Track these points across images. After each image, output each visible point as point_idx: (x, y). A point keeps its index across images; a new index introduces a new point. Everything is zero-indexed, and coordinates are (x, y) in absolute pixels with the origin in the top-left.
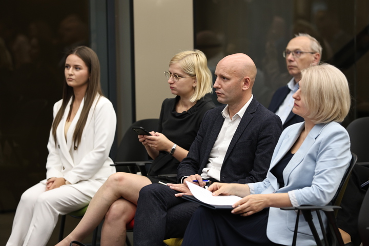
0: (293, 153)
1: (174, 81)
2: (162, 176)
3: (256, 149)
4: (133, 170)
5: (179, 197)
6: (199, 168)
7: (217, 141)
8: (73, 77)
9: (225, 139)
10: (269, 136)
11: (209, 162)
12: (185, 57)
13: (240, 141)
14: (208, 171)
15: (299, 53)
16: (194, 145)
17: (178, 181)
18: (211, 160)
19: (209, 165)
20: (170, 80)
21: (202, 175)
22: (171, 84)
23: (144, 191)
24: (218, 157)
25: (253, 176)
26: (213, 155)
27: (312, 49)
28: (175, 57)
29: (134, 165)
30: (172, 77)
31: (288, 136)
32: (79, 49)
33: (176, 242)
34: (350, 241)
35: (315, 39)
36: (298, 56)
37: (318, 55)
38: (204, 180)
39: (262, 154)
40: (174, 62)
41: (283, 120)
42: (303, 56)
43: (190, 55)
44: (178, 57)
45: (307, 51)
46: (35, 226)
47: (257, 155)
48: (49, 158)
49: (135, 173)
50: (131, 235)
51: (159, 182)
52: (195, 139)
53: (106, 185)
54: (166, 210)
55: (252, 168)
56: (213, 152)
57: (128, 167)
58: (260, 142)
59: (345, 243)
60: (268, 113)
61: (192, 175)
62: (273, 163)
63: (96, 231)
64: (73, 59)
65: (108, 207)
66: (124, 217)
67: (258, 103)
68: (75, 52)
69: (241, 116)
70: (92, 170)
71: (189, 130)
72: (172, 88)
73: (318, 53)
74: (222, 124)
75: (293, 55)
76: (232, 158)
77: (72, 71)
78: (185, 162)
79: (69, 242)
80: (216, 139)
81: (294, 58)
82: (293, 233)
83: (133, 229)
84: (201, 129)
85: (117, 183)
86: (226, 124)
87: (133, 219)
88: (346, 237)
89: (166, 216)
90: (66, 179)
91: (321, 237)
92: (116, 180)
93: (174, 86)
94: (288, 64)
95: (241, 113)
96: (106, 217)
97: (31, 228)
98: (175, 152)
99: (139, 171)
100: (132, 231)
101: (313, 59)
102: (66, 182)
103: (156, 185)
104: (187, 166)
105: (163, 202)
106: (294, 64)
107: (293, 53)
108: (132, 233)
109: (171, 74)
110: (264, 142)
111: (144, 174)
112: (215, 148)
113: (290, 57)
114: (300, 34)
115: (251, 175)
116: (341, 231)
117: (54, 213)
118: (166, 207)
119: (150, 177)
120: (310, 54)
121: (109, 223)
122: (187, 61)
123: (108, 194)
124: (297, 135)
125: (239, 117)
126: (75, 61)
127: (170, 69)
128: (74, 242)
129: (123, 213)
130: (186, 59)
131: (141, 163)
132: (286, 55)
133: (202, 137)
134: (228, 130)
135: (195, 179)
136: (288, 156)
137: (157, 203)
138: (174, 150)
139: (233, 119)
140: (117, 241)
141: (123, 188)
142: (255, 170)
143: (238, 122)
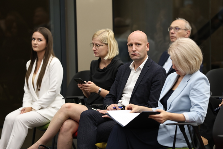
0: (173, 90)
1: (96, 49)
2: (94, 105)
3: (151, 88)
4: (77, 102)
5: (104, 118)
6: (116, 100)
7: (127, 84)
8: (37, 45)
9: (132, 82)
10: (158, 80)
11: (122, 97)
12: (101, 33)
13: (141, 83)
14: (122, 102)
15: (178, 29)
16: (113, 86)
17: (103, 108)
18: (123, 95)
19: (123, 98)
20: (94, 48)
21: (118, 104)
22: (94, 50)
23: (83, 114)
24: (128, 93)
25: (149, 104)
26: (125, 92)
27: (186, 28)
28: (95, 34)
29: (77, 98)
30: (94, 46)
31: (171, 80)
32: (41, 29)
33: (103, 145)
34: (208, 144)
35: (188, 22)
36: (177, 31)
37: (189, 31)
38: (119, 107)
39: (154, 91)
40: (95, 37)
41: (167, 71)
42: (180, 31)
43: (104, 32)
44: (97, 34)
45: (183, 28)
46: (13, 136)
47: (151, 92)
48: (25, 95)
49: (78, 103)
50: (75, 141)
51: (93, 109)
52: (113, 83)
53: (60, 111)
54: (97, 126)
55: (149, 99)
56: (125, 91)
57: (73, 99)
58: (153, 84)
59: (205, 145)
60: (157, 66)
61: (112, 104)
62: (161, 96)
63: (54, 138)
64: (37, 34)
65: (62, 124)
66: (71, 130)
67: (151, 61)
68: (38, 31)
69: (142, 68)
70: (48, 102)
71: (108, 79)
72: (96, 53)
73: (189, 30)
74: (130, 73)
75: (174, 30)
76: (136, 94)
77: (36, 42)
78: (108, 96)
79: (38, 145)
80: (126, 82)
81: (175, 32)
82: (173, 139)
83: (77, 137)
84: (117, 77)
85: (67, 109)
86: (132, 73)
87: (77, 131)
88: (205, 141)
89: (97, 129)
90: (32, 107)
91: (190, 141)
92: (66, 108)
93: (96, 51)
94: (171, 35)
95: (142, 66)
96: (60, 130)
97: (11, 137)
98: (101, 93)
99: (80, 102)
100: (76, 139)
101: (186, 33)
102: (33, 109)
103: (91, 110)
104: (109, 99)
105: (95, 120)
106: (175, 35)
107: (174, 29)
108: (76, 140)
109: (94, 44)
110: (155, 84)
111: (83, 104)
112: (126, 88)
113: (172, 31)
114: (179, 19)
115: (148, 104)
116: (202, 137)
117: (25, 127)
118: (97, 124)
119: (87, 106)
120: (184, 30)
121: (62, 134)
122: (103, 35)
123: (62, 116)
124: (176, 79)
125: (140, 69)
126: (38, 36)
127: (93, 42)
128: (41, 145)
129: (71, 127)
130: (102, 34)
131: (82, 97)
132: (170, 30)
133: (118, 81)
134: (134, 77)
135: (114, 107)
136: (170, 92)
137: (91, 121)
138: (100, 91)
139: (136, 70)
140: (67, 145)
141: (70, 113)
142: (150, 101)
143: (139, 72)
